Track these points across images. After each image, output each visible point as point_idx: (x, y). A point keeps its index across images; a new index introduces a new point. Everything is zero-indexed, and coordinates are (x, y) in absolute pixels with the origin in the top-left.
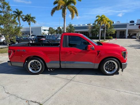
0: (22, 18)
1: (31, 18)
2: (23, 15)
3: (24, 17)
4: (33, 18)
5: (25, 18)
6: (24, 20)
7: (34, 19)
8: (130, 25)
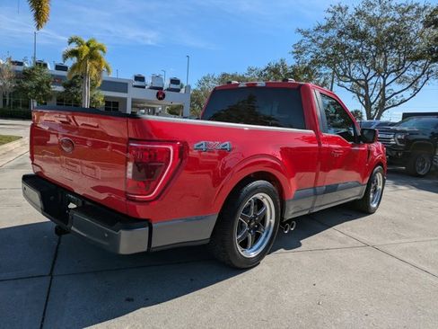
8: (135, 86)
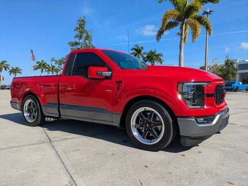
0: (143, 57)
1: (155, 55)
2: (145, 53)
3: (145, 56)
4: (159, 55)
5: (147, 57)
6: (146, 59)
7: (161, 58)
